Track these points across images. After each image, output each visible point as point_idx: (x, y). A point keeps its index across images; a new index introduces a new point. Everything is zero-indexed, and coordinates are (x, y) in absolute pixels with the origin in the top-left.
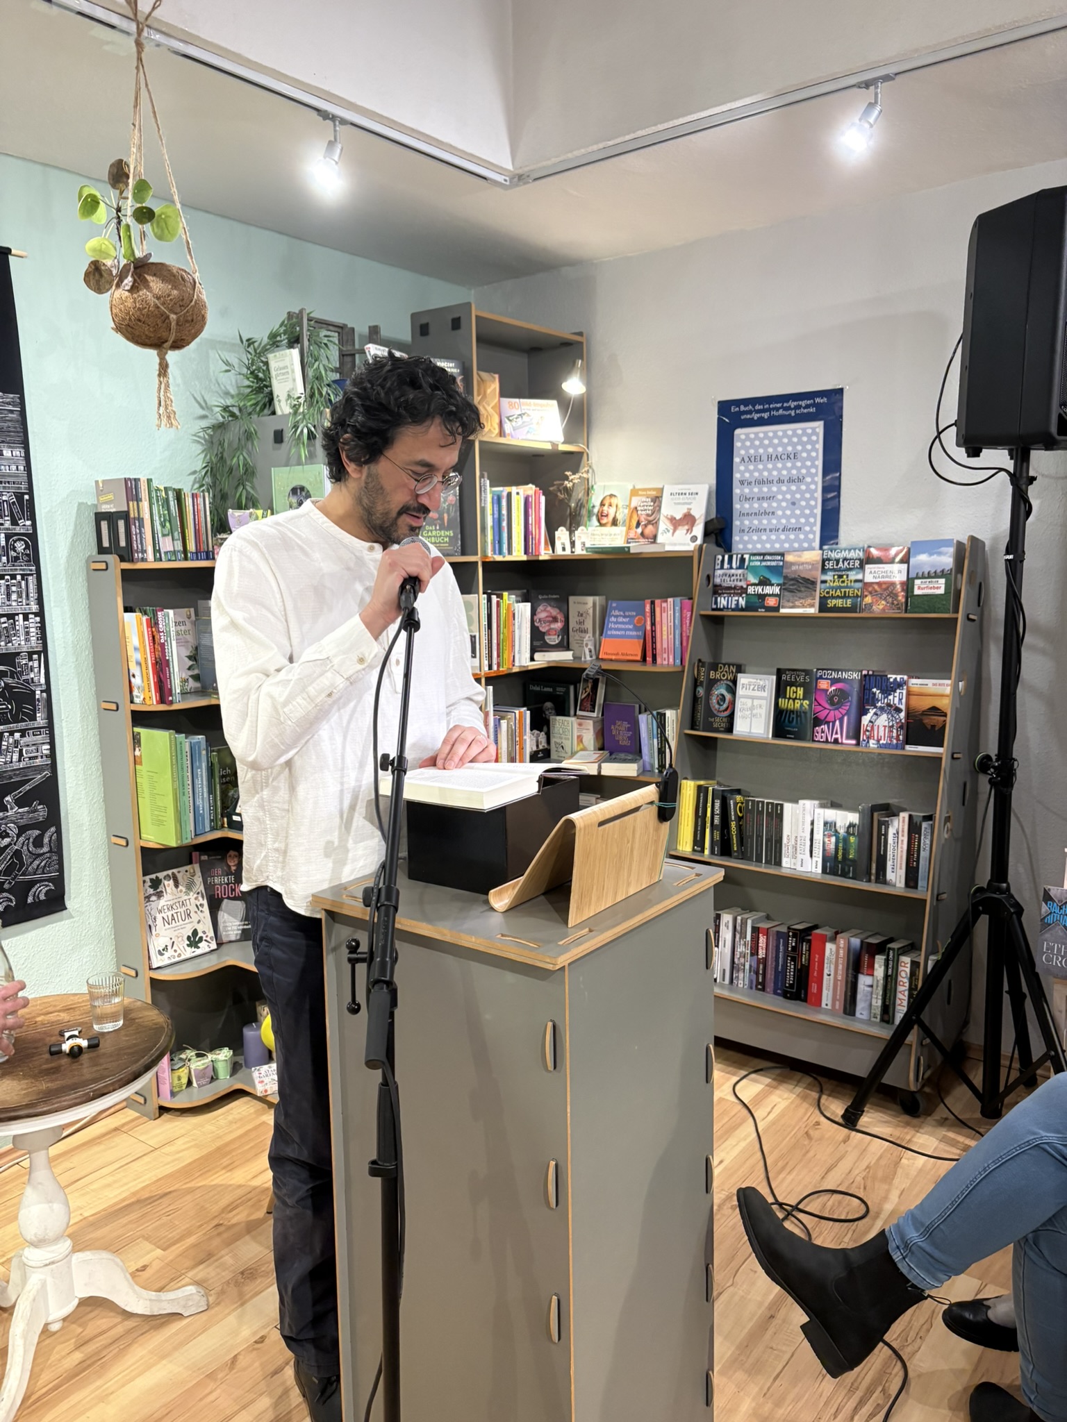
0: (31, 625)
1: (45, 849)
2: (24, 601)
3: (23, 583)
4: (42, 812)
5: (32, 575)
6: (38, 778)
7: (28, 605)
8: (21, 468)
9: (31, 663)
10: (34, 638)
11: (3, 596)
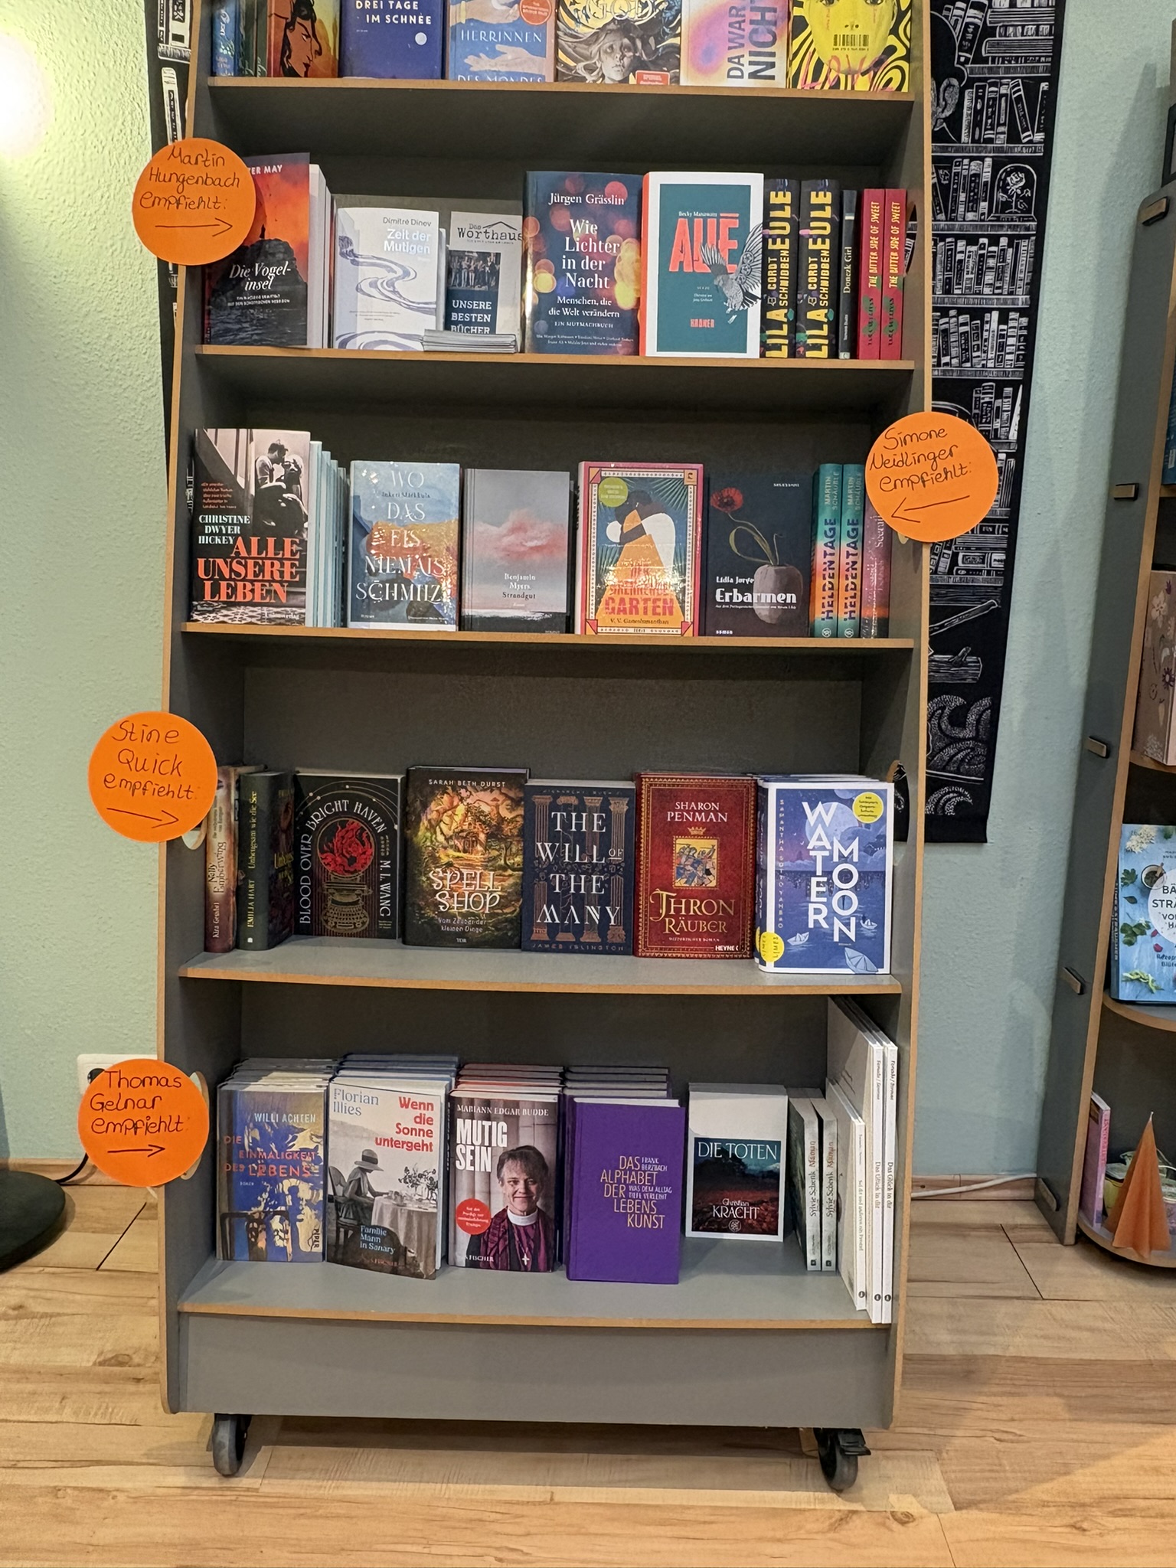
0: (1011, 332)
1: (968, 733)
2: (1006, 286)
3: (1010, 251)
4: (973, 667)
5: (1028, 237)
6: (976, 609)
7: (1011, 293)
8: (1045, 29)
9: (998, 403)
10: (1011, 357)
11: (968, 276)
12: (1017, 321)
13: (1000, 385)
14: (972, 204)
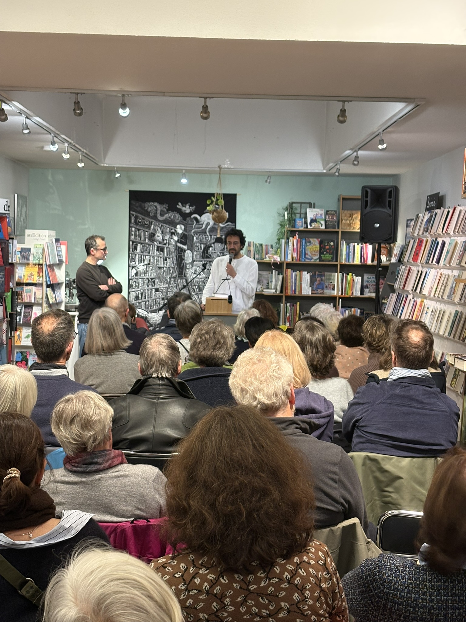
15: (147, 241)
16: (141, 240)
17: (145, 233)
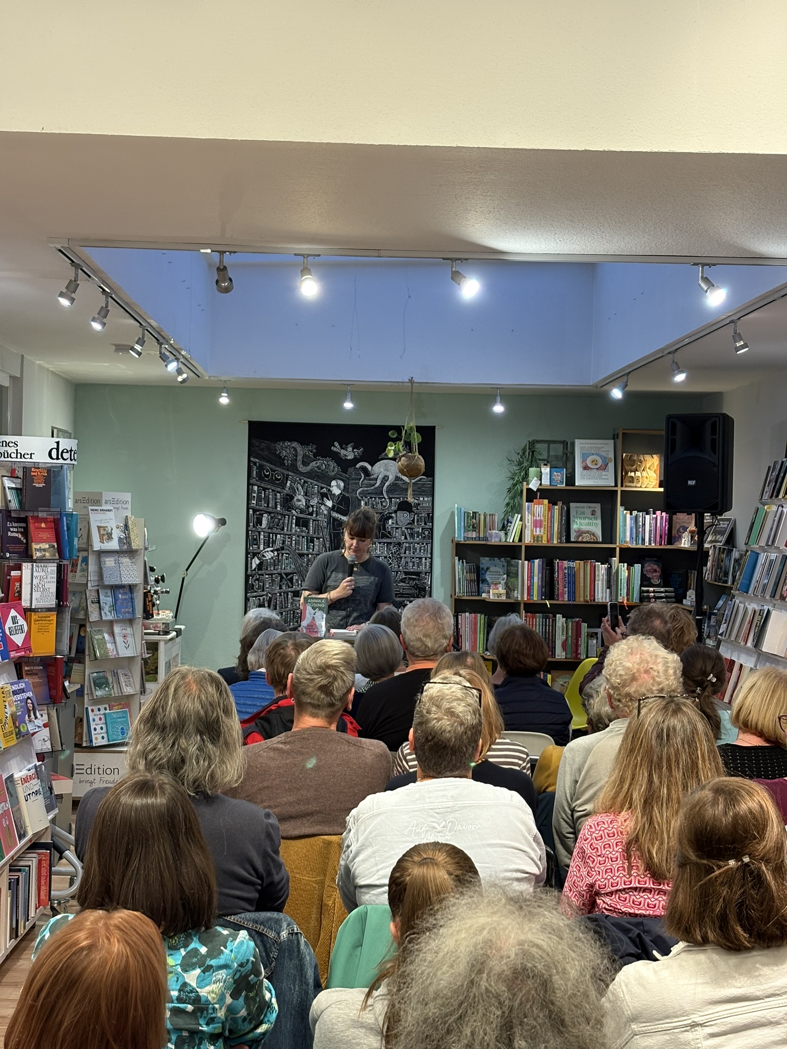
0: (427, 562)
2: (426, 553)
3: (426, 546)
5: (430, 543)
8: (430, 504)
9: (426, 576)
10: (428, 567)
11: (418, 551)
12: (429, 560)
13: (426, 573)
14: (418, 537)
15: (279, 509)
16: (268, 506)
17: (276, 495)
